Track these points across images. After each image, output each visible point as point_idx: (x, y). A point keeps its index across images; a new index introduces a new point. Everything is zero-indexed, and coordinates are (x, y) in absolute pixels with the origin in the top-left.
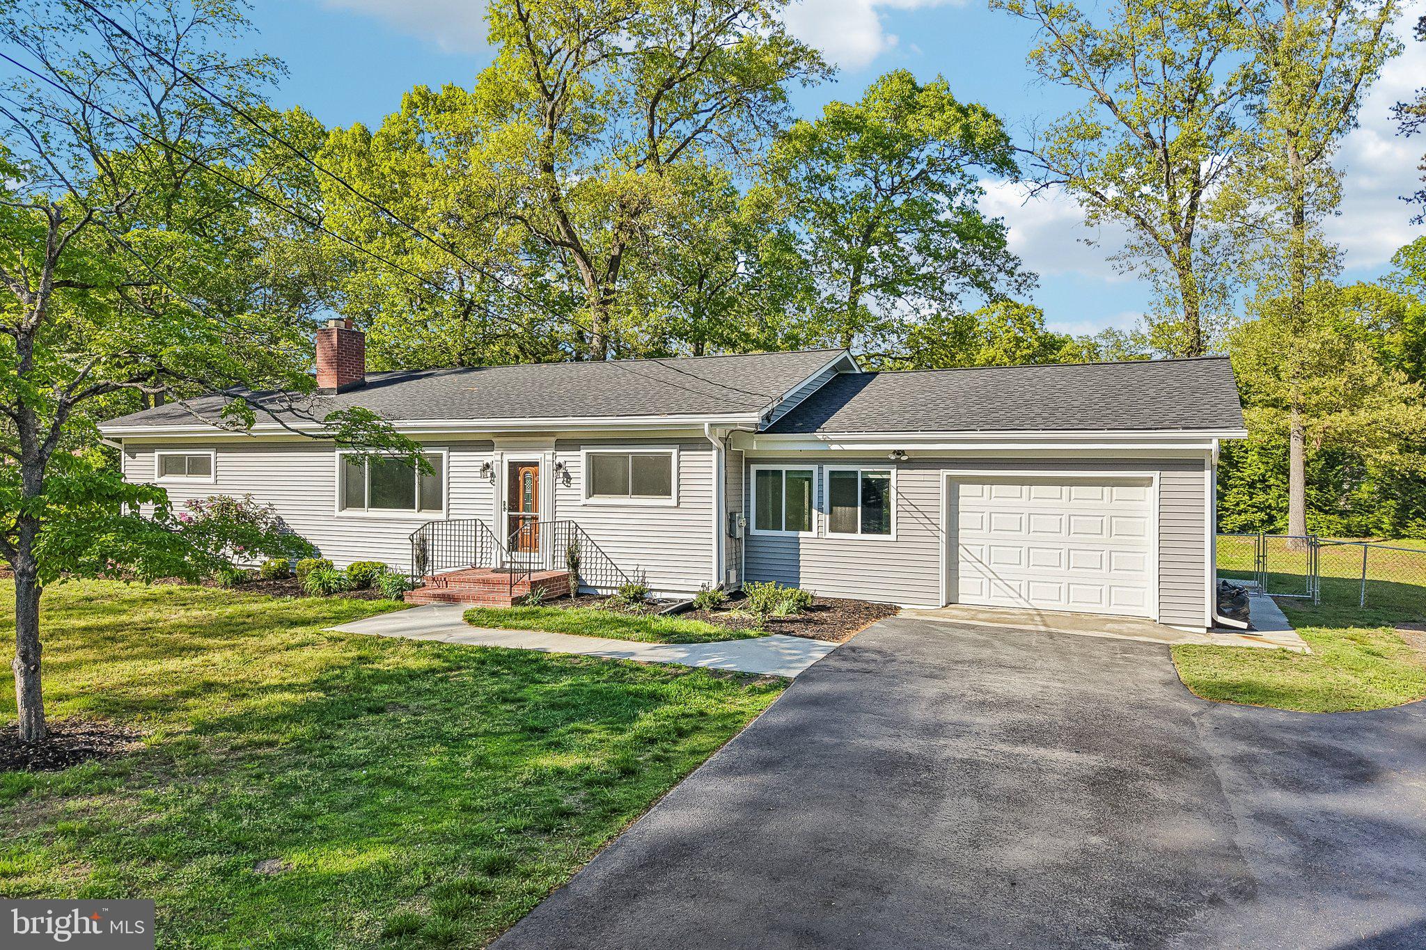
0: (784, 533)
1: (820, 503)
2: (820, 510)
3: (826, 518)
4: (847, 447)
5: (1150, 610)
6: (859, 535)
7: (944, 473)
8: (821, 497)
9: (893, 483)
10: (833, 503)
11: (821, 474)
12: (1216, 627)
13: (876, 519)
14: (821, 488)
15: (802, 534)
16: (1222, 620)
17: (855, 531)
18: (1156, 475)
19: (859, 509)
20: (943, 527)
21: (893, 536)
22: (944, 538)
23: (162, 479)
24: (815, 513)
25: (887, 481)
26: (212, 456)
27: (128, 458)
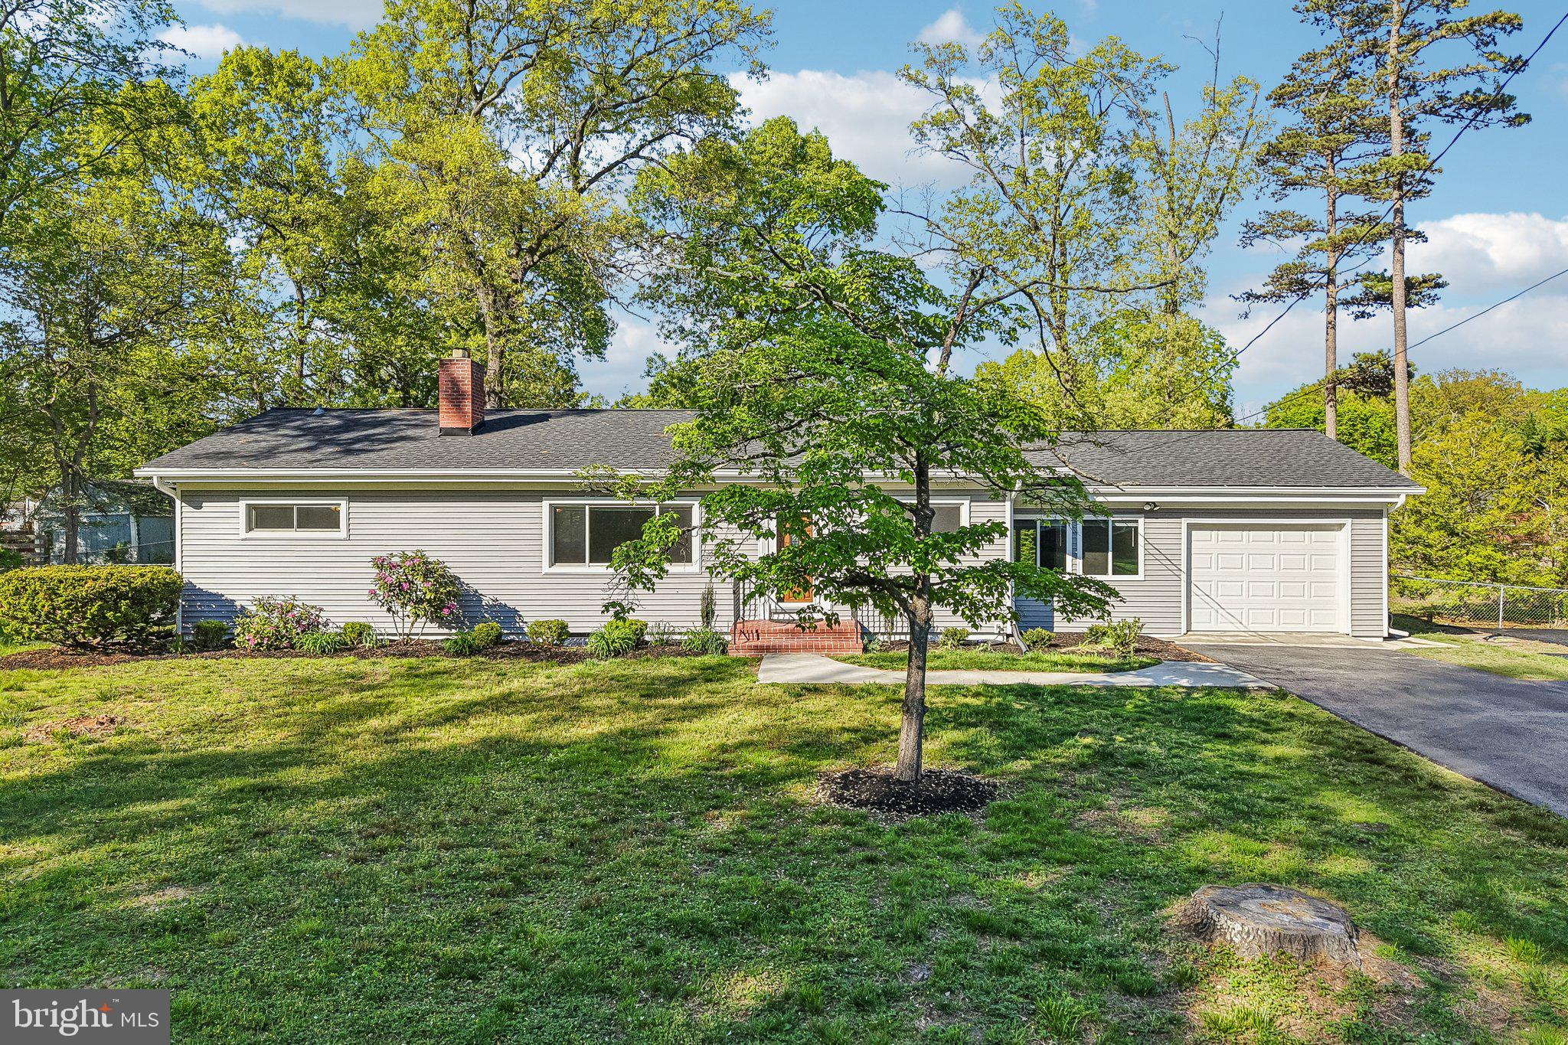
1: (1075, 549)
2: (1075, 556)
3: (1080, 561)
4: (1110, 499)
5: (1343, 625)
6: (1110, 577)
7: (1185, 521)
8: (1075, 544)
9: (1141, 531)
10: (1087, 547)
11: (1074, 523)
12: (1391, 637)
14: (1075, 536)
16: (1393, 631)
17: (1106, 573)
18: (1348, 522)
19: (1110, 554)
20: (1184, 567)
21: (1141, 576)
22: (1184, 577)
23: (253, 534)
24: (1069, 558)
25: (1136, 529)
26: (343, 505)
27: (187, 509)
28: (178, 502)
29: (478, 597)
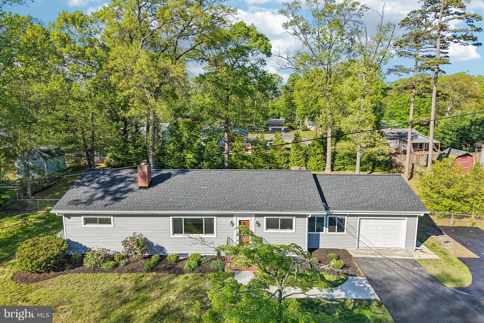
0: (315, 233)
1: (326, 225)
2: (326, 227)
3: (328, 229)
5: (403, 246)
6: (336, 233)
7: (359, 218)
9: (346, 220)
10: (330, 224)
11: (326, 218)
12: (416, 250)
13: (341, 229)
14: (326, 222)
15: (321, 233)
16: (417, 248)
17: (335, 232)
18: (407, 218)
19: (336, 227)
20: (358, 230)
21: (345, 233)
22: (357, 233)
23: (86, 226)
24: (324, 228)
25: (344, 219)
26: (112, 218)
27: (66, 219)
28: (63, 217)
29: (152, 243)
